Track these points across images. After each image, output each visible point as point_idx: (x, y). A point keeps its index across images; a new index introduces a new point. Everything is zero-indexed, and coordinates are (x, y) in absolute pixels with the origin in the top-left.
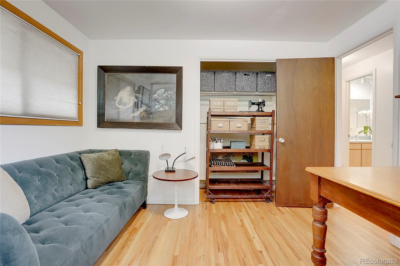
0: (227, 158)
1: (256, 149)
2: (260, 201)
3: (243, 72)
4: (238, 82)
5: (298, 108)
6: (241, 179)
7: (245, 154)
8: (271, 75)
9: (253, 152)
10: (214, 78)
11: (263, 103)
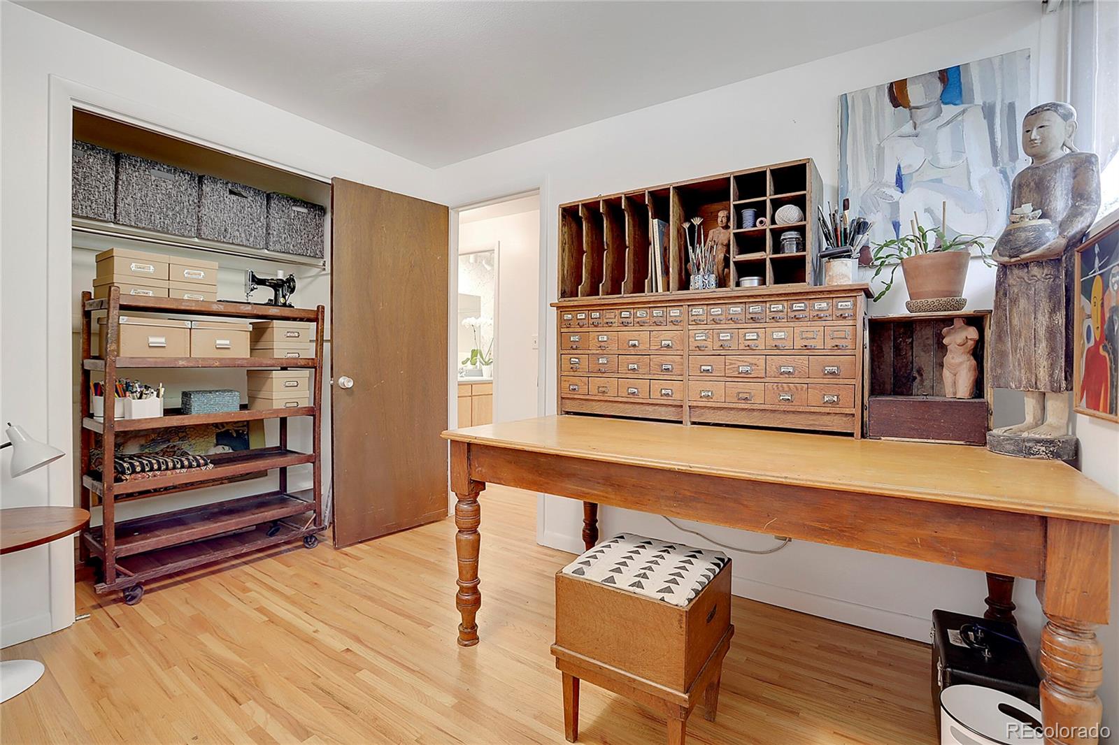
0: (168, 447)
1: (274, 408)
2: (289, 550)
3: (227, 183)
4: (209, 209)
5: (381, 305)
6: (221, 504)
7: (224, 427)
8: (305, 210)
9: (248, 422)
10: (117, 178)
11: (290, 284)
